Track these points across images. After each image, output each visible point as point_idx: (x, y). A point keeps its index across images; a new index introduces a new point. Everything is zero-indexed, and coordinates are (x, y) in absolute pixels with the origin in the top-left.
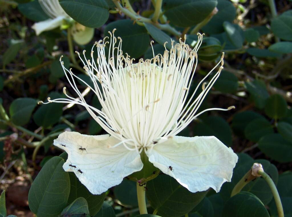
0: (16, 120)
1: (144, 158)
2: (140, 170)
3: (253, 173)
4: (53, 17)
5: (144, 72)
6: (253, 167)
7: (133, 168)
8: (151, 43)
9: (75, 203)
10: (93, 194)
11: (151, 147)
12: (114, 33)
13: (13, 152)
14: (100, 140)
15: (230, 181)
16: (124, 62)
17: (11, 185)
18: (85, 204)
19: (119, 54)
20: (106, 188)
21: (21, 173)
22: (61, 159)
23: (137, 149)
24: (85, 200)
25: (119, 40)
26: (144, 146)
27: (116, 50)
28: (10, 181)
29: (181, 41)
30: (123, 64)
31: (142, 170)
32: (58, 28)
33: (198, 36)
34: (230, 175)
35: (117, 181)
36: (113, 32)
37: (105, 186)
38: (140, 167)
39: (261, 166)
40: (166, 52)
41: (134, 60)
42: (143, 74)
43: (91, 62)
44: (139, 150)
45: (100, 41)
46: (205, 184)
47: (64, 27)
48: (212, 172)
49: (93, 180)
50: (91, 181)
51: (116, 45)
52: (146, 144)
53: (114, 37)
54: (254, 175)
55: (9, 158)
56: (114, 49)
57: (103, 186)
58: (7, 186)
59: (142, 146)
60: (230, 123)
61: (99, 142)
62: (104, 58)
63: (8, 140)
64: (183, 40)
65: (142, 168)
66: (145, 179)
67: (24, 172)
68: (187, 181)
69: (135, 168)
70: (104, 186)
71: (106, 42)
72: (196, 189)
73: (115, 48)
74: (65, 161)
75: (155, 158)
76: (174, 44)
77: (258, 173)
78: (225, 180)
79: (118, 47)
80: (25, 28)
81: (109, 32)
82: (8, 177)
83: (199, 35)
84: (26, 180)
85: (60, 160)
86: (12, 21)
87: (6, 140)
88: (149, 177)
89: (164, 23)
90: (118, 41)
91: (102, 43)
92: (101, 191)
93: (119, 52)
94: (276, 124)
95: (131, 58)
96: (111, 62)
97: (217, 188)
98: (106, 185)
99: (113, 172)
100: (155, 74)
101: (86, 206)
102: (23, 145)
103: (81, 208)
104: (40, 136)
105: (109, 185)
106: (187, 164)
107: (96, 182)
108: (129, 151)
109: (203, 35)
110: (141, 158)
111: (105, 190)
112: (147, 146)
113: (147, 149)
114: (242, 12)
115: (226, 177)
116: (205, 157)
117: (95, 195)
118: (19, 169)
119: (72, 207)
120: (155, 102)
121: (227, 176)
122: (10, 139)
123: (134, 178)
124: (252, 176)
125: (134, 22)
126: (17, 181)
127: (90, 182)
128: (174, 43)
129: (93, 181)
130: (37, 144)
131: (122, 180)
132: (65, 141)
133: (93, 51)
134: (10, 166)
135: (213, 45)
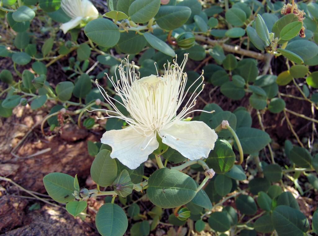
0: (61, 97)
3: (222, 127)
8: (155, 64)
10: (132, 169)
20: (139, 164)
23: (153, 132)
31: (158, 148)
36: (128, 57)
37: (138, 162)
39: (227, 121)
47: (83, 25)
54: (224, 128)
57: (136, 162)
59: (156, 130)
65: (158, 146)
73: (131, 72)
76: (171, 65)
77: (226, 126)
85: (108, 152)
87: (58, 114)
101: (128, 176)
106: (185, 139)
110: (157, 139)
119: (120, 179)
122: (61, 113)
124: (222, 128)
125: (136, 33)
129: (130, 160)
131: (148, 157)
135: (190, 38)
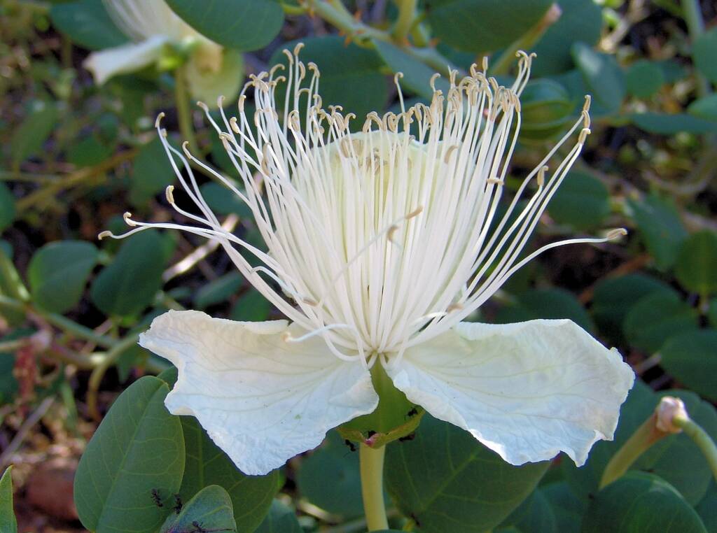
0: (45, 300)
1: (381, 381)
2: (370, 411)
4: (139, 39)
5: (381, 154)
6: (660, 408)
7: (350, 407)
8: (396, 80)
9: (198, 499)
10: (248, 473)
11: (398, 352)
12: (299, 55)
13: (39, 379)
14: (263, 333)
15: (611, 438)
16: (325, 124)
17: (38, 467)
18: (225, 503)
19: (312, 104)
20: (281, 458)
21: (61, 436)
22: (162, 383)
24: (223, 494)
25: (313, 71)
26: (380, 351)
27: (304, 97)
28: (35, 458)
29: (475, 72)
30: (323, 131)
31: (376, 410)
32: (151, 68)
33: (519, 59)
34: (611, 424)
35: (312, 439)
37: (278, 452)
38: (370, 404)
39: (681, 404)
40: (437, 101)
41: (354, 117)
42: (376, 157)
43: (239, 123)
44: (368, 360)
45: (263, 74)
46: (545, 445)
47: (166, 63)
48: (563, 413)
49: (244, 437)
50: (241, 441)
51: (306, 83)
52: (384, 345)
53: (299, 64)
54: (664, 429)
55: (29, 396)
56: (299, 94)
57: (271, 452)
58: (27, 470)
59: (374, 351)
60: (588, 305)
61: (262, 338)
62: (272, 117)
63: (26, 350)
64: (479, 69)
65: (375, 406)
66: (384, 435)
67: (71, 433)
68: (497, 436)
69: (358, 408)
70: (276, 455)
71: (278, 76)
72: (522, 457)
73: (302, 90)
74: (171, 387)
75: (410, 380)
77: (675, 423)
78: (599, 436)
79: (309, 88)
80: (68, 75)
81: (286, 51)
82: (29, 446)
83: (522, 56)
84: (76, 455)
85: (158, 385)
86: (36, 57)
87: (21, 350)
88: (394, 430)
89: (422, 46)
90: (310, 73)
91: (265, 80)
92: (267, 466)
93: (313, 100)
94: (704, 307)
95: (344, 114)
96: (292, 120)
97: (577, 454)
98: (280, 450)
99: (298, 417)
100: (409, 160)
101: (228, 509)
102: (65, 364)
103: (215, 514)
104: (108, 341)
105: (291, 450)
106: (493, 395)
107: (252, 443)
108: (343, 361)
109: (533, 58)
110: (373, 381)
111: (278, 463)
112: (387, 350)
113: (387, 359)
114: (611, 29)
115: (601, 428)
116: (543, 377)
117: (252, 477)
118: (57, 426)
120: (409, 217)
121: (603, 427)
122: (31, 346)
123: (355, 434)
124: (657, 430)
125: (348, 40)
126: (51, 457)
127: (238, 443)
128: (456, 76)
129: (245, 440)
130: (98, 359)
131: (324, 436)
132: (168, 336)
133: (245, 97)
134: (33, 421)
